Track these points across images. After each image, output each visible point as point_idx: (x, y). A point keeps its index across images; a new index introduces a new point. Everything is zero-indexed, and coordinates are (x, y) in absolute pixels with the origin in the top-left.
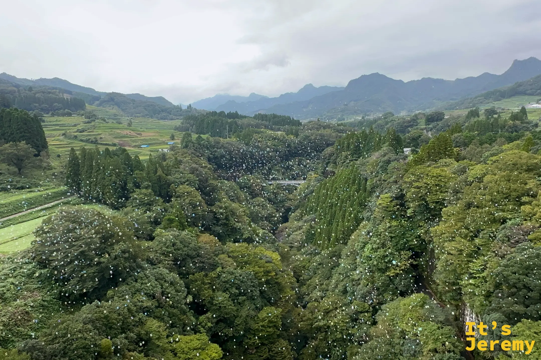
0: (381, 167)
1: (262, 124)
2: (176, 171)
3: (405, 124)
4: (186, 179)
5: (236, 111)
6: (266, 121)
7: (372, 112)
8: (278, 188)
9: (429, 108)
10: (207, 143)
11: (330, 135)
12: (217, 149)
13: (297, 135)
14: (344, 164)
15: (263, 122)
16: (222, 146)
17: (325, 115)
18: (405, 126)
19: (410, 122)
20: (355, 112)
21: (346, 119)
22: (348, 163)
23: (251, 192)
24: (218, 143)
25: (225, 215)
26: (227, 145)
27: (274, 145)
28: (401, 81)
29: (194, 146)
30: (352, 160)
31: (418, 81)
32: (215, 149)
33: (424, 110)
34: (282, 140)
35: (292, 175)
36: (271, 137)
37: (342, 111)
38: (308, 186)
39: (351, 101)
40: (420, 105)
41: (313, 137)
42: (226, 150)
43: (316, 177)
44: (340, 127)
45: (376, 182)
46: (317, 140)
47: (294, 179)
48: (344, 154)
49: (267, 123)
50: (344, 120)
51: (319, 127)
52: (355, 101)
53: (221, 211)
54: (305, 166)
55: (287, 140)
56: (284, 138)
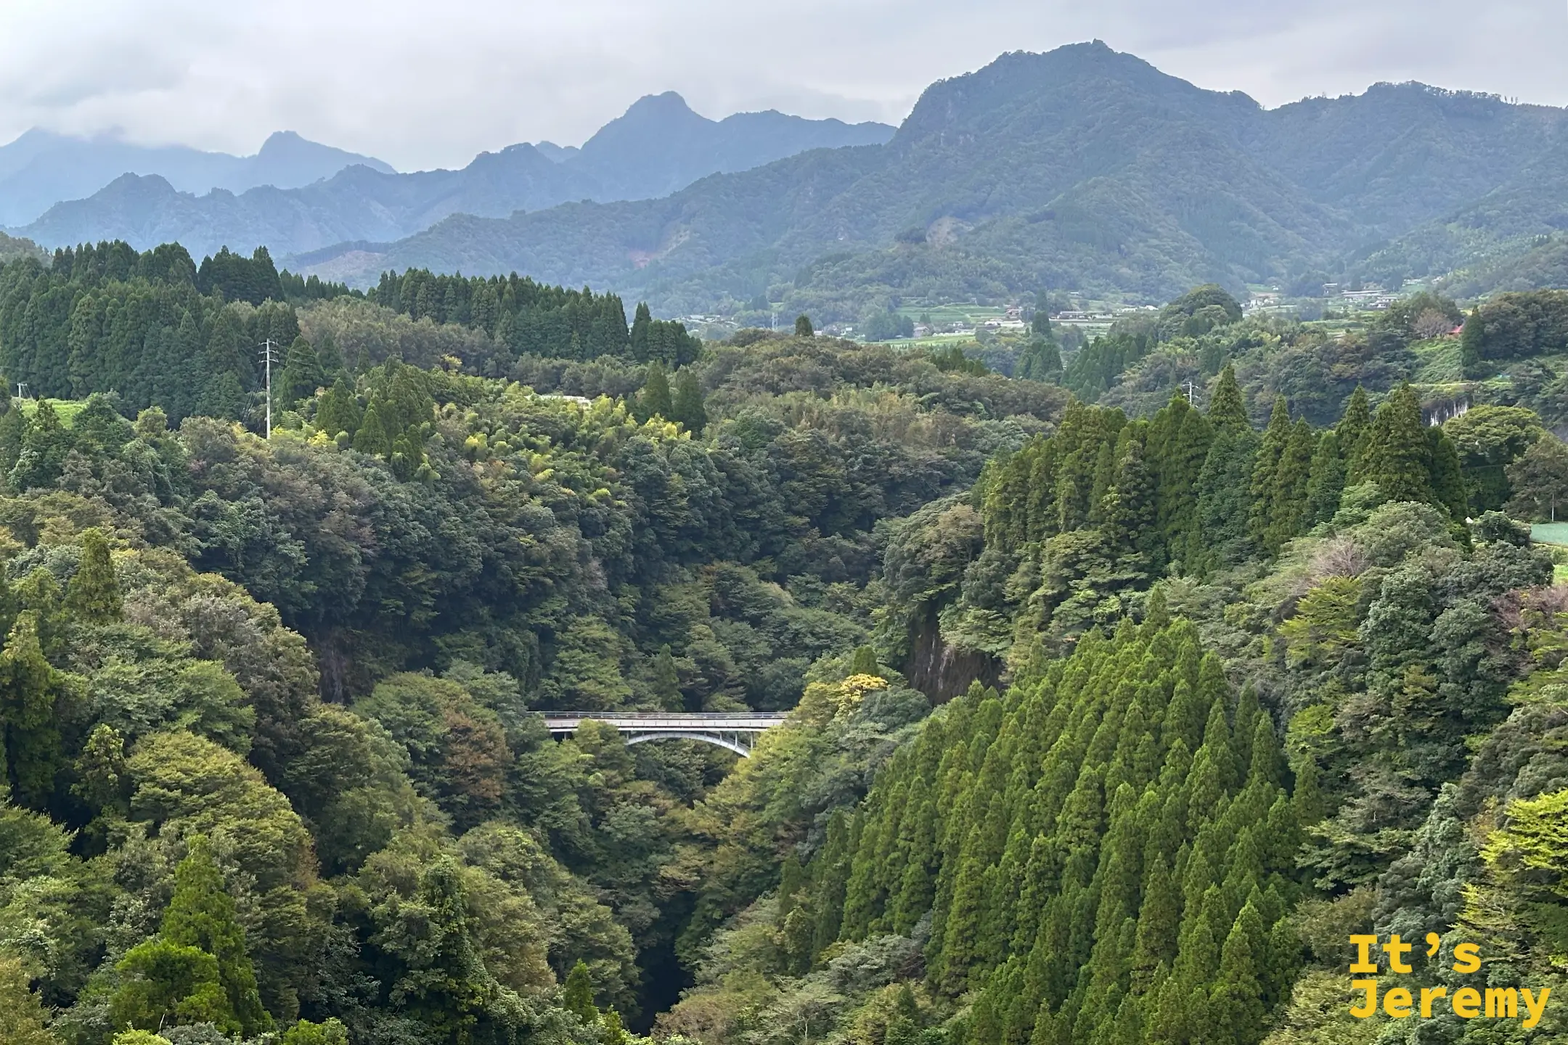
0: (1387, 626)
1: (448, 346)
2: (102, 639)
3: (1338, 367)
4: (178, 692)
5: (262, 253)
6: (465, 319)
7: (1073, 286)
8: (609, 762)
9: (1420, 272)
10: (152, 452)
11: (902, 423)
12: (222, 495)
13: (694, 420)
14: (1066, 605)
15: (447, 327)
16: (255, 475)
17: (778, 297)
18: (1340, 379)
19: (1369, 356)
20: (972, 286)
21: (919, 328)
22: (1091, 604)
23: (441, 785)
24: (227, 455)
25: (438, 933)
26: (287, 471)
27: (567, 483)
28: (1240, 99)
29: (97, 474)
30: (1116, 586)
31: (1347, 100)
32: (210, 497)
33: (1394, 283)
34: (608, 447)
35: (683, 674)
36: (544, 425)
37: (886, 279)
38: (816, 750)
39: (937, 216)
40: (1365, 253)
41: (799, 435)
42: (281, 502)
43: (867, 692)
44: (955, 377)
45: (1359, 721)
46: (827, 453)
47: (694, 703)
48: (1060, 544)
49: (474, 337)
50: (909, 332)
51: (826, 371)
52: (962, 214)
53: (415, 906)
54: (755, 622)
55: (643, 450)
56: (620, 433)
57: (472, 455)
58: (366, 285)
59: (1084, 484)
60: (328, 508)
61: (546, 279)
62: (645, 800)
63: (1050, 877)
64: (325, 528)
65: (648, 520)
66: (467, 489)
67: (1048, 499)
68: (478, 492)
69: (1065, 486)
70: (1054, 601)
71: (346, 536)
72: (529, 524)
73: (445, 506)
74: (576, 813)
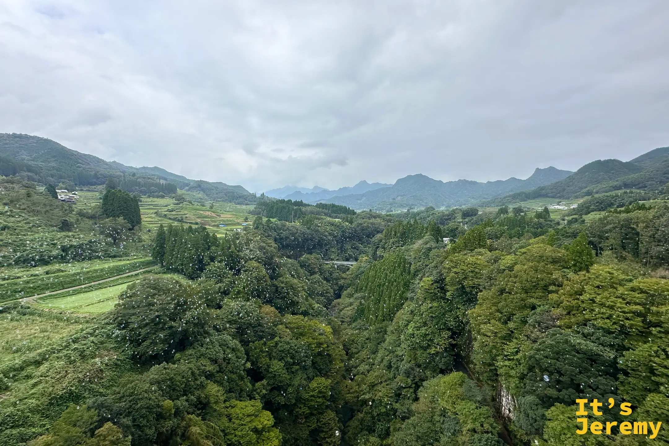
0: (424, 253)
1: (322, 212)
2: (246, 248)
3: (445, 217)
5: (301, 200)
6: (326, 209)
8: (333, 268)
9: (465, 205)
10: (274, 225)
11: (380, 223)
13: (351, 222)
15: (323, 210)
16: (288, 228)
17: (376, 206)
18: (445, 219)
19: (449, 216)
20: (401, 205)
22: (395, 249)
23: (309, 270)
24: (285, 226)
25: (285, 289)
26: (292, 228)
27: (332, 230)
28: (440, 182)
29: (263, 228)
30: (398, 246)
31: (455, 182)
32: (282, 231)
33: (461, 206)
34: (338, 226)
35: (346, 256)
36: (329, 223)
37: (390, 204)
38: (360, 267)
39: (398, 196)
40: (457, 202)
41: (365, 225)
42: (291, 232)
43: (366, 260)
44: (388, 218)
45: (419, 266)
46: (369, 227)
47: (347, 260)
48: (391, 241)
49: (327, 211)
50: (392, 211)
51: (370, 217)
52: (401, 196)
53: (283, 285)
54: (357, 250)
55: (343, 226)
56: (340, 224)
57: (319, 226)
58: (315, 204)
59: (396, 232)
60: (297, 233)
61: (337, 204)
62: (338, 273)
63: (379, 286)
64: (296, 235)
65: (343, 236)
66: (318, 231)
67: (391, 234)
68: (319, 231)
69: (393, 233)
70: (391, 248)
71: (299, 236)
72: (326, 236)
73: (314, 233)
74: (328, 274)
